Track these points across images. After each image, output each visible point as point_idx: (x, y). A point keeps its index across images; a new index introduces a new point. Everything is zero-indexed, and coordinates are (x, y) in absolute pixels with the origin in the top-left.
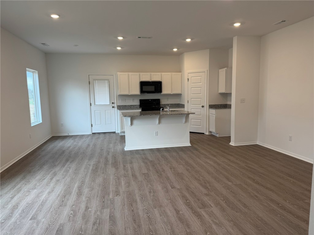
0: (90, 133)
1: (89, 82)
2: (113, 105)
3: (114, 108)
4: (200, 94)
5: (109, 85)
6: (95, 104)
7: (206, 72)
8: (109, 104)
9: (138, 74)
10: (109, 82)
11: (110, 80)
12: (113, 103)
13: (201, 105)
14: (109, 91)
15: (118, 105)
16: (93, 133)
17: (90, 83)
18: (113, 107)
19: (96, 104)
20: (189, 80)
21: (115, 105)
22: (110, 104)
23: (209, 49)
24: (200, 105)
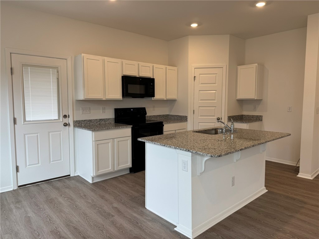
0: (12, 187)
1: (11, 69)
2: (66, 121)
3: (67, 127)
4: (214, 100)
5: (58, 79)
6: (25, 120)
7: (225, 68)
8: (57, 118)
9: (119, 61)
10: (58, 72)
11: (59, 69)
12: (65, 116)
13: (216, 117)
14: (56, 90)
15: (75, 120)
16: (19, 187)
17: (15, 71)
18: (66, 125)
19: (27, 119)
20: (196, 78)
21: (70, 121)
22: (59, 119)
23: (229, 35)
24: (214, 116)
